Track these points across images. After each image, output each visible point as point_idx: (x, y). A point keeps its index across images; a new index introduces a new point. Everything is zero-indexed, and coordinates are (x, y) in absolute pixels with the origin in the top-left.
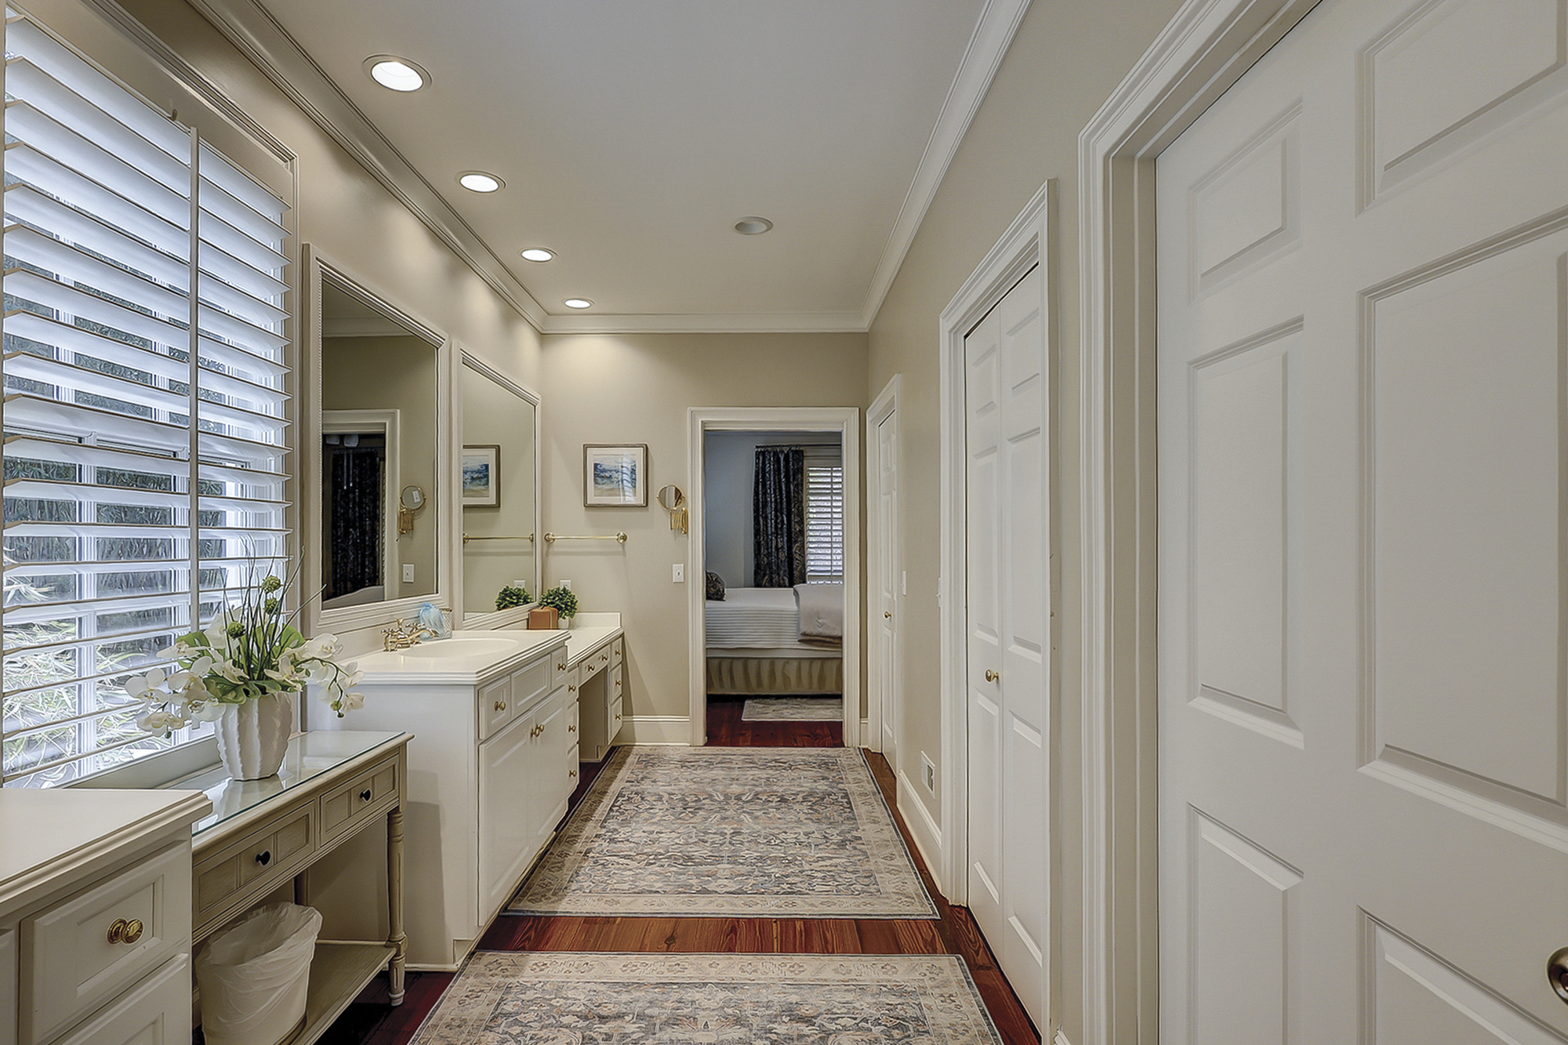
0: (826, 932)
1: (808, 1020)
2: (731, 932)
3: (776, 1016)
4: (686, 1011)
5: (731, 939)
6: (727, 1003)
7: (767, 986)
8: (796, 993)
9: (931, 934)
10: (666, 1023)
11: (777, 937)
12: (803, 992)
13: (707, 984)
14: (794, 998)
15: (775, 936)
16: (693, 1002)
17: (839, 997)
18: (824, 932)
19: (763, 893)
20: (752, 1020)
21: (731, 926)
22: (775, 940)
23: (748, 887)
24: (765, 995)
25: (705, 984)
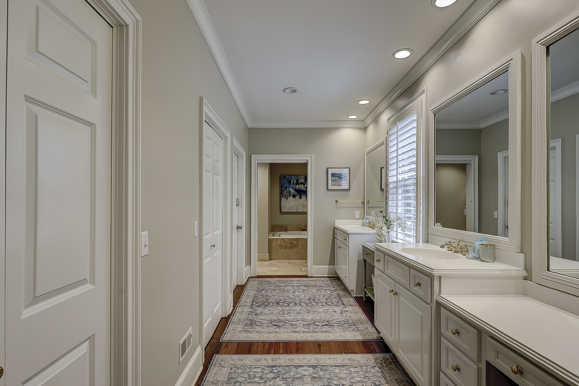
0: (262, 350)
1: (274, 325)
2: (298, 350)
3: (283, 326)
4: (306, 327)
5: (298, 347)
6: (296, 328)
7: (285, 332)
8: (277, 330)
9: (223, 350)
10: (310, 324)
11: (281, 348)
12: (275, 331)
13: (302, 332)
14: (277, 329)
15: (282, 348)
16: (305, 328)
17: (265, 330)
18: (263, 350)
19: (286, 366)
20: (289, 325)
21: (299, 352)
22: (282, 347)
23: (294, 370)
24: (286, 330)
25: (303, 332)
